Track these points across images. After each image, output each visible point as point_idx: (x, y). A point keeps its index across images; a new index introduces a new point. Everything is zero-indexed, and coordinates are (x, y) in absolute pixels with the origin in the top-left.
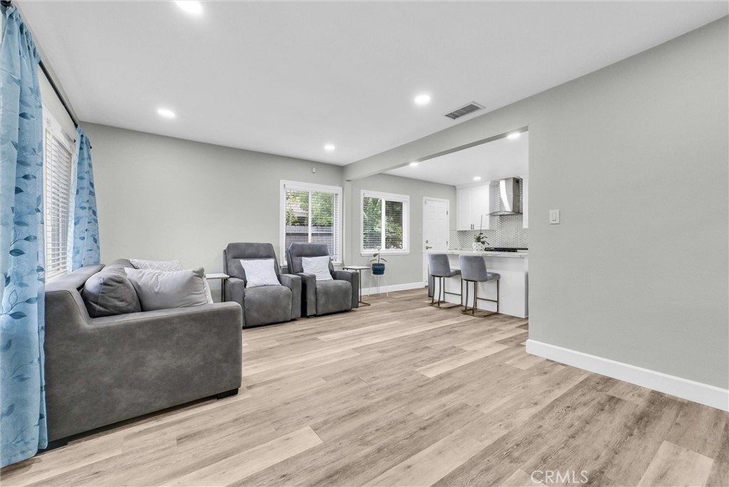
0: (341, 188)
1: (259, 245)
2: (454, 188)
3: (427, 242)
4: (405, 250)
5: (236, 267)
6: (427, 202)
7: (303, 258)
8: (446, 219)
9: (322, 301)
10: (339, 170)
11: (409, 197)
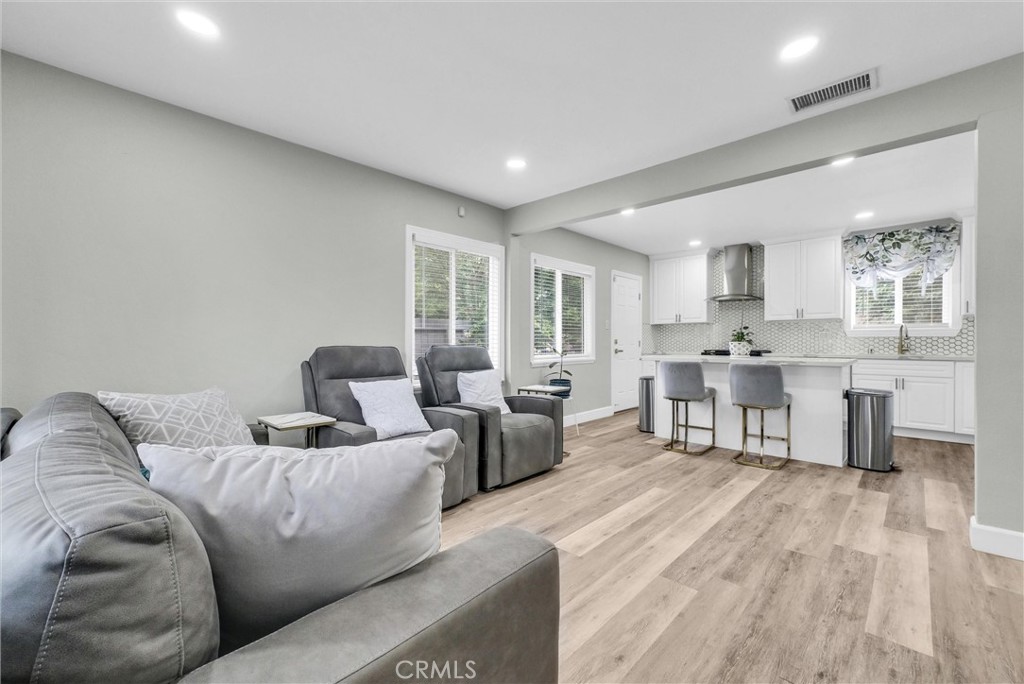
0: (504, 248)
1: (376, 351)
2: (646, 258)
3: (616, 343)
4: (588, 356)
5: (337, 398)
6: (618, 278)
7: (460, 373)
8: (638, 305)
9: (512, 456)
10: (500, 217)
11: (594, 268)
